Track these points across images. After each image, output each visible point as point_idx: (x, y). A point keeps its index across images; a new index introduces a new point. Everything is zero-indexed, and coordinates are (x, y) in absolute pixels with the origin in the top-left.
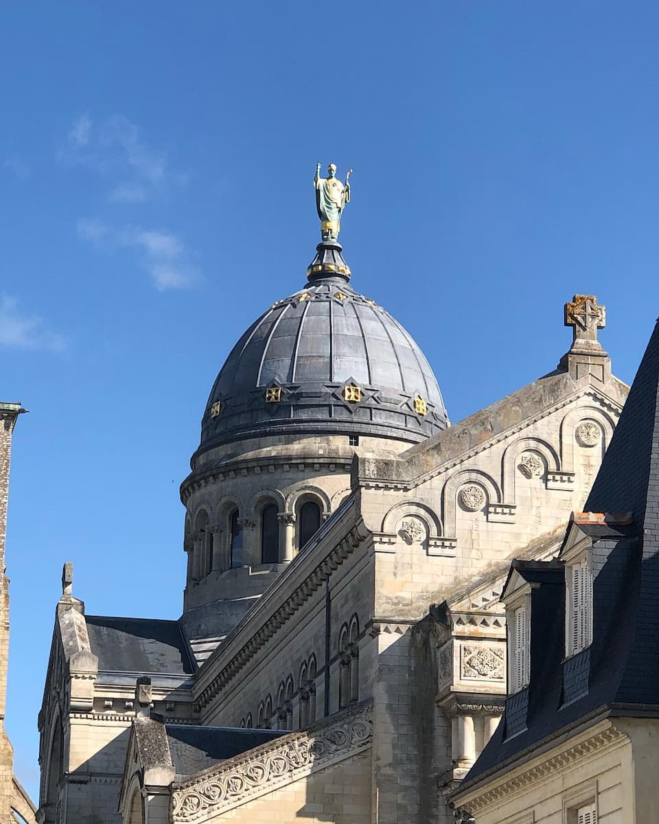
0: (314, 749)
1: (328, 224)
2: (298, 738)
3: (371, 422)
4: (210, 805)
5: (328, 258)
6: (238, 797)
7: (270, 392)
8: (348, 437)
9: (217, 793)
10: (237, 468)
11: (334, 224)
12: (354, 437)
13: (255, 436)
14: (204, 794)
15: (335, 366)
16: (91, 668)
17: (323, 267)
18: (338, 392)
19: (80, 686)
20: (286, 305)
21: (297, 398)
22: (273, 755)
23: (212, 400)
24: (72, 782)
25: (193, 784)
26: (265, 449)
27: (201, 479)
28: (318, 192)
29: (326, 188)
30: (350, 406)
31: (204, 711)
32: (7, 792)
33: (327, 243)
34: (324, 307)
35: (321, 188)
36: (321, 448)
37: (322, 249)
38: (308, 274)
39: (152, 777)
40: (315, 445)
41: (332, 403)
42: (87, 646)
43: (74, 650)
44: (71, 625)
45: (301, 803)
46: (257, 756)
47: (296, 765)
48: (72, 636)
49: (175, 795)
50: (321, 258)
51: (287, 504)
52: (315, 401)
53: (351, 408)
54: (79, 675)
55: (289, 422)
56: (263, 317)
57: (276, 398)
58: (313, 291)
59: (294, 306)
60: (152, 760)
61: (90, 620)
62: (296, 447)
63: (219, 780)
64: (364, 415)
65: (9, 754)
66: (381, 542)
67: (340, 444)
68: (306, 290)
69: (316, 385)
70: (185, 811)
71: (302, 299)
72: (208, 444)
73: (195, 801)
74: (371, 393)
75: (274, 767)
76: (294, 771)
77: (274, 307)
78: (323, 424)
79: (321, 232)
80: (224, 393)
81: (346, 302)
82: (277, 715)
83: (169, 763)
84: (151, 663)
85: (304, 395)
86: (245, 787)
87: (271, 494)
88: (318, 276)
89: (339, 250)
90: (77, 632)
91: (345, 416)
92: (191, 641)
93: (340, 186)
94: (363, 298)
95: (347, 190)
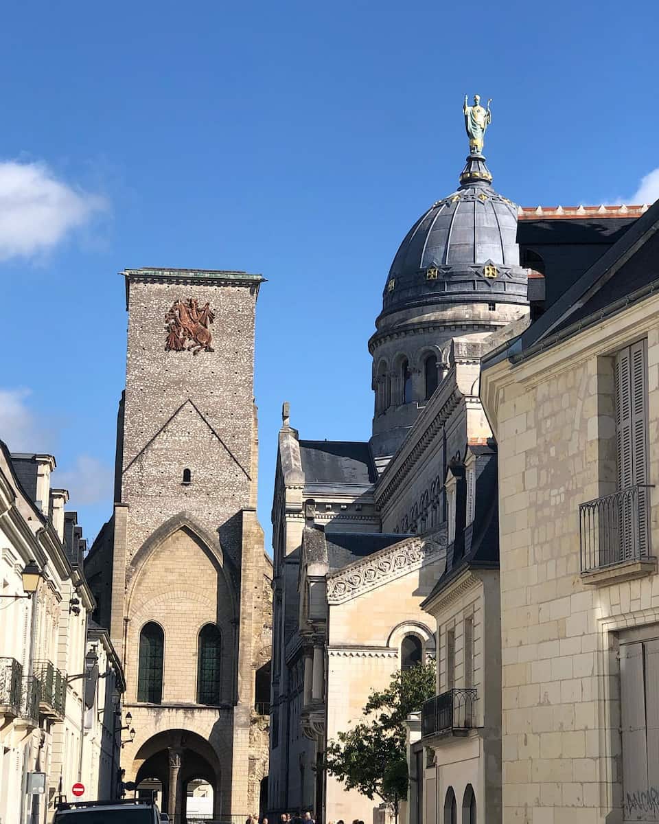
0: (425, 549)
1: (474, 141)
2: (415, 542)
3: (505, 292)
4: (353, 589)
5: (474, 167)
6: (372, 583)
7: (430, 272)
8: (487, 305)
9: (358, 581)
10: (406, 330)
11: (479, 141)
12: (492, 304)
13: (420, 305)
14: (349, 581)
15: (477, 251)
16: (299, 480)
17: (471, 174)
18: (480, 271)
19: (292, 494)
20: (443, 205)
21: (449, 277)
22: (397, 554)
23: (390, 278)
24: (289, 563)
25: (341, 575)
26: (426, 315)
27: (381, 338)
28: (466, 117)
29: (473, 114)
30: (488, 281)
31: (383, 510)
32: (261, 564)
33: (474, 156)
34: (471, 206)
35: (469, 114)
36: (466, 313)
37: (470, 160)
38: (460, 180)
39: (313, 570)
40: (463, 312)
41: (475, 279)
42: (299, 464)
43: (289, 467)
44: (288, 448)
45: (416, 587)
46: (385, 555)
47: (413, 560)
48: (288, 457)
49: (328, 582)
50: (469, 167)
51: (443, 356)
52: (463, 278)
53: (489, 283)
54: (291, 486)
55: (443, 294)
56: (426, 214)
57: (434, 276)
58: (462, 194)
59: (448, 205)
60: (314, 558)
61: (303, 444)
62: (449, 313)
63: (359, 571)
64: (500, 287)
65: (261, 536)
66: (471, 402)
67: (482, 310)
68: (458, 193)
69: (463, 267)
70: (335, 593)
71: (454, 200)
72: (386, 312)
73: (343, 586)
74: (505, 271)
75: (398, 562)
76: (412, 564)
77: (434, 206)
78: (469, 295)
79: (469, 147)
80: (397, 273)
81: (487, 201)
82: (420, 518)
83: (326, 560)
84: (346, 476)
85: (454, 274)
86: (377, 576)
87: (431, 348)
88: (468, 181)
89: (483, 160)
90: (292, 454)
91: (485, 289)
92: (376, 459)
93: (483, 112)
94: (500, 197)
95: (488, 115)
